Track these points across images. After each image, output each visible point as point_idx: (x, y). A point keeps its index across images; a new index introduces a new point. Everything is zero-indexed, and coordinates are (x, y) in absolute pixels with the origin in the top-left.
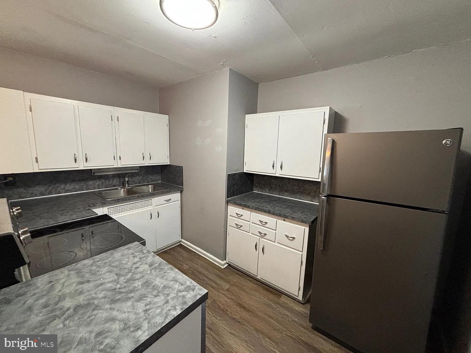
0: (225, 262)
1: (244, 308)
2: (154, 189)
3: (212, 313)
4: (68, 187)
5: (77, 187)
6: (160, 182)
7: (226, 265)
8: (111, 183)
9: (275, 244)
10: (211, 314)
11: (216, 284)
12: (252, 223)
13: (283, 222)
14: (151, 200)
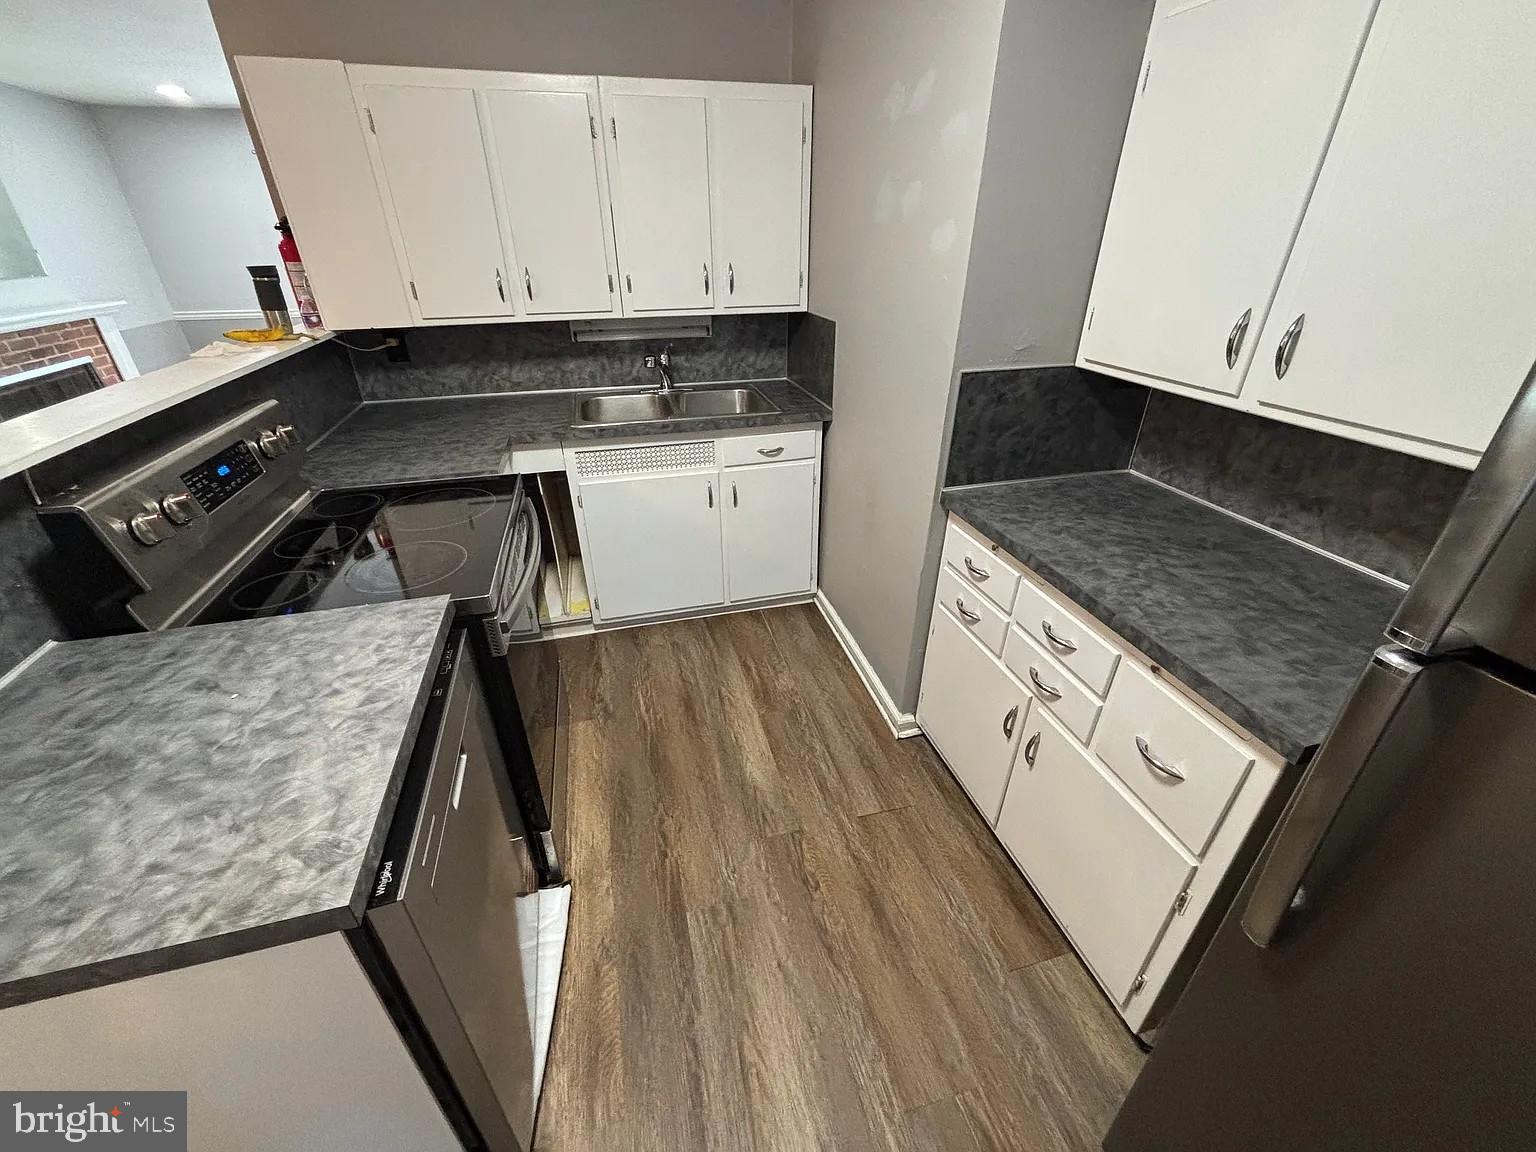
0: (910, 718)
1: (879, 913)
2: (752, 404)
3: (767, 868)
4: (519, 373)
5: (539, 375)
6: (785, 378)
7: (915, 731)
8: (626, 370)
9: (1083, 753)
10: (763, 868)
11: (842, 779)
12: (1017, 623)
13: (1149, 677)
14: (711, 445)
